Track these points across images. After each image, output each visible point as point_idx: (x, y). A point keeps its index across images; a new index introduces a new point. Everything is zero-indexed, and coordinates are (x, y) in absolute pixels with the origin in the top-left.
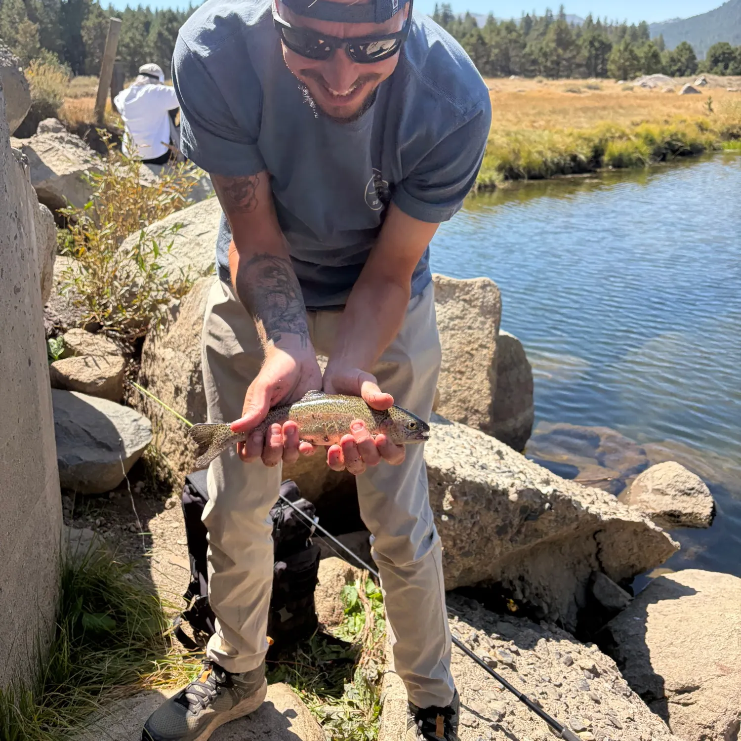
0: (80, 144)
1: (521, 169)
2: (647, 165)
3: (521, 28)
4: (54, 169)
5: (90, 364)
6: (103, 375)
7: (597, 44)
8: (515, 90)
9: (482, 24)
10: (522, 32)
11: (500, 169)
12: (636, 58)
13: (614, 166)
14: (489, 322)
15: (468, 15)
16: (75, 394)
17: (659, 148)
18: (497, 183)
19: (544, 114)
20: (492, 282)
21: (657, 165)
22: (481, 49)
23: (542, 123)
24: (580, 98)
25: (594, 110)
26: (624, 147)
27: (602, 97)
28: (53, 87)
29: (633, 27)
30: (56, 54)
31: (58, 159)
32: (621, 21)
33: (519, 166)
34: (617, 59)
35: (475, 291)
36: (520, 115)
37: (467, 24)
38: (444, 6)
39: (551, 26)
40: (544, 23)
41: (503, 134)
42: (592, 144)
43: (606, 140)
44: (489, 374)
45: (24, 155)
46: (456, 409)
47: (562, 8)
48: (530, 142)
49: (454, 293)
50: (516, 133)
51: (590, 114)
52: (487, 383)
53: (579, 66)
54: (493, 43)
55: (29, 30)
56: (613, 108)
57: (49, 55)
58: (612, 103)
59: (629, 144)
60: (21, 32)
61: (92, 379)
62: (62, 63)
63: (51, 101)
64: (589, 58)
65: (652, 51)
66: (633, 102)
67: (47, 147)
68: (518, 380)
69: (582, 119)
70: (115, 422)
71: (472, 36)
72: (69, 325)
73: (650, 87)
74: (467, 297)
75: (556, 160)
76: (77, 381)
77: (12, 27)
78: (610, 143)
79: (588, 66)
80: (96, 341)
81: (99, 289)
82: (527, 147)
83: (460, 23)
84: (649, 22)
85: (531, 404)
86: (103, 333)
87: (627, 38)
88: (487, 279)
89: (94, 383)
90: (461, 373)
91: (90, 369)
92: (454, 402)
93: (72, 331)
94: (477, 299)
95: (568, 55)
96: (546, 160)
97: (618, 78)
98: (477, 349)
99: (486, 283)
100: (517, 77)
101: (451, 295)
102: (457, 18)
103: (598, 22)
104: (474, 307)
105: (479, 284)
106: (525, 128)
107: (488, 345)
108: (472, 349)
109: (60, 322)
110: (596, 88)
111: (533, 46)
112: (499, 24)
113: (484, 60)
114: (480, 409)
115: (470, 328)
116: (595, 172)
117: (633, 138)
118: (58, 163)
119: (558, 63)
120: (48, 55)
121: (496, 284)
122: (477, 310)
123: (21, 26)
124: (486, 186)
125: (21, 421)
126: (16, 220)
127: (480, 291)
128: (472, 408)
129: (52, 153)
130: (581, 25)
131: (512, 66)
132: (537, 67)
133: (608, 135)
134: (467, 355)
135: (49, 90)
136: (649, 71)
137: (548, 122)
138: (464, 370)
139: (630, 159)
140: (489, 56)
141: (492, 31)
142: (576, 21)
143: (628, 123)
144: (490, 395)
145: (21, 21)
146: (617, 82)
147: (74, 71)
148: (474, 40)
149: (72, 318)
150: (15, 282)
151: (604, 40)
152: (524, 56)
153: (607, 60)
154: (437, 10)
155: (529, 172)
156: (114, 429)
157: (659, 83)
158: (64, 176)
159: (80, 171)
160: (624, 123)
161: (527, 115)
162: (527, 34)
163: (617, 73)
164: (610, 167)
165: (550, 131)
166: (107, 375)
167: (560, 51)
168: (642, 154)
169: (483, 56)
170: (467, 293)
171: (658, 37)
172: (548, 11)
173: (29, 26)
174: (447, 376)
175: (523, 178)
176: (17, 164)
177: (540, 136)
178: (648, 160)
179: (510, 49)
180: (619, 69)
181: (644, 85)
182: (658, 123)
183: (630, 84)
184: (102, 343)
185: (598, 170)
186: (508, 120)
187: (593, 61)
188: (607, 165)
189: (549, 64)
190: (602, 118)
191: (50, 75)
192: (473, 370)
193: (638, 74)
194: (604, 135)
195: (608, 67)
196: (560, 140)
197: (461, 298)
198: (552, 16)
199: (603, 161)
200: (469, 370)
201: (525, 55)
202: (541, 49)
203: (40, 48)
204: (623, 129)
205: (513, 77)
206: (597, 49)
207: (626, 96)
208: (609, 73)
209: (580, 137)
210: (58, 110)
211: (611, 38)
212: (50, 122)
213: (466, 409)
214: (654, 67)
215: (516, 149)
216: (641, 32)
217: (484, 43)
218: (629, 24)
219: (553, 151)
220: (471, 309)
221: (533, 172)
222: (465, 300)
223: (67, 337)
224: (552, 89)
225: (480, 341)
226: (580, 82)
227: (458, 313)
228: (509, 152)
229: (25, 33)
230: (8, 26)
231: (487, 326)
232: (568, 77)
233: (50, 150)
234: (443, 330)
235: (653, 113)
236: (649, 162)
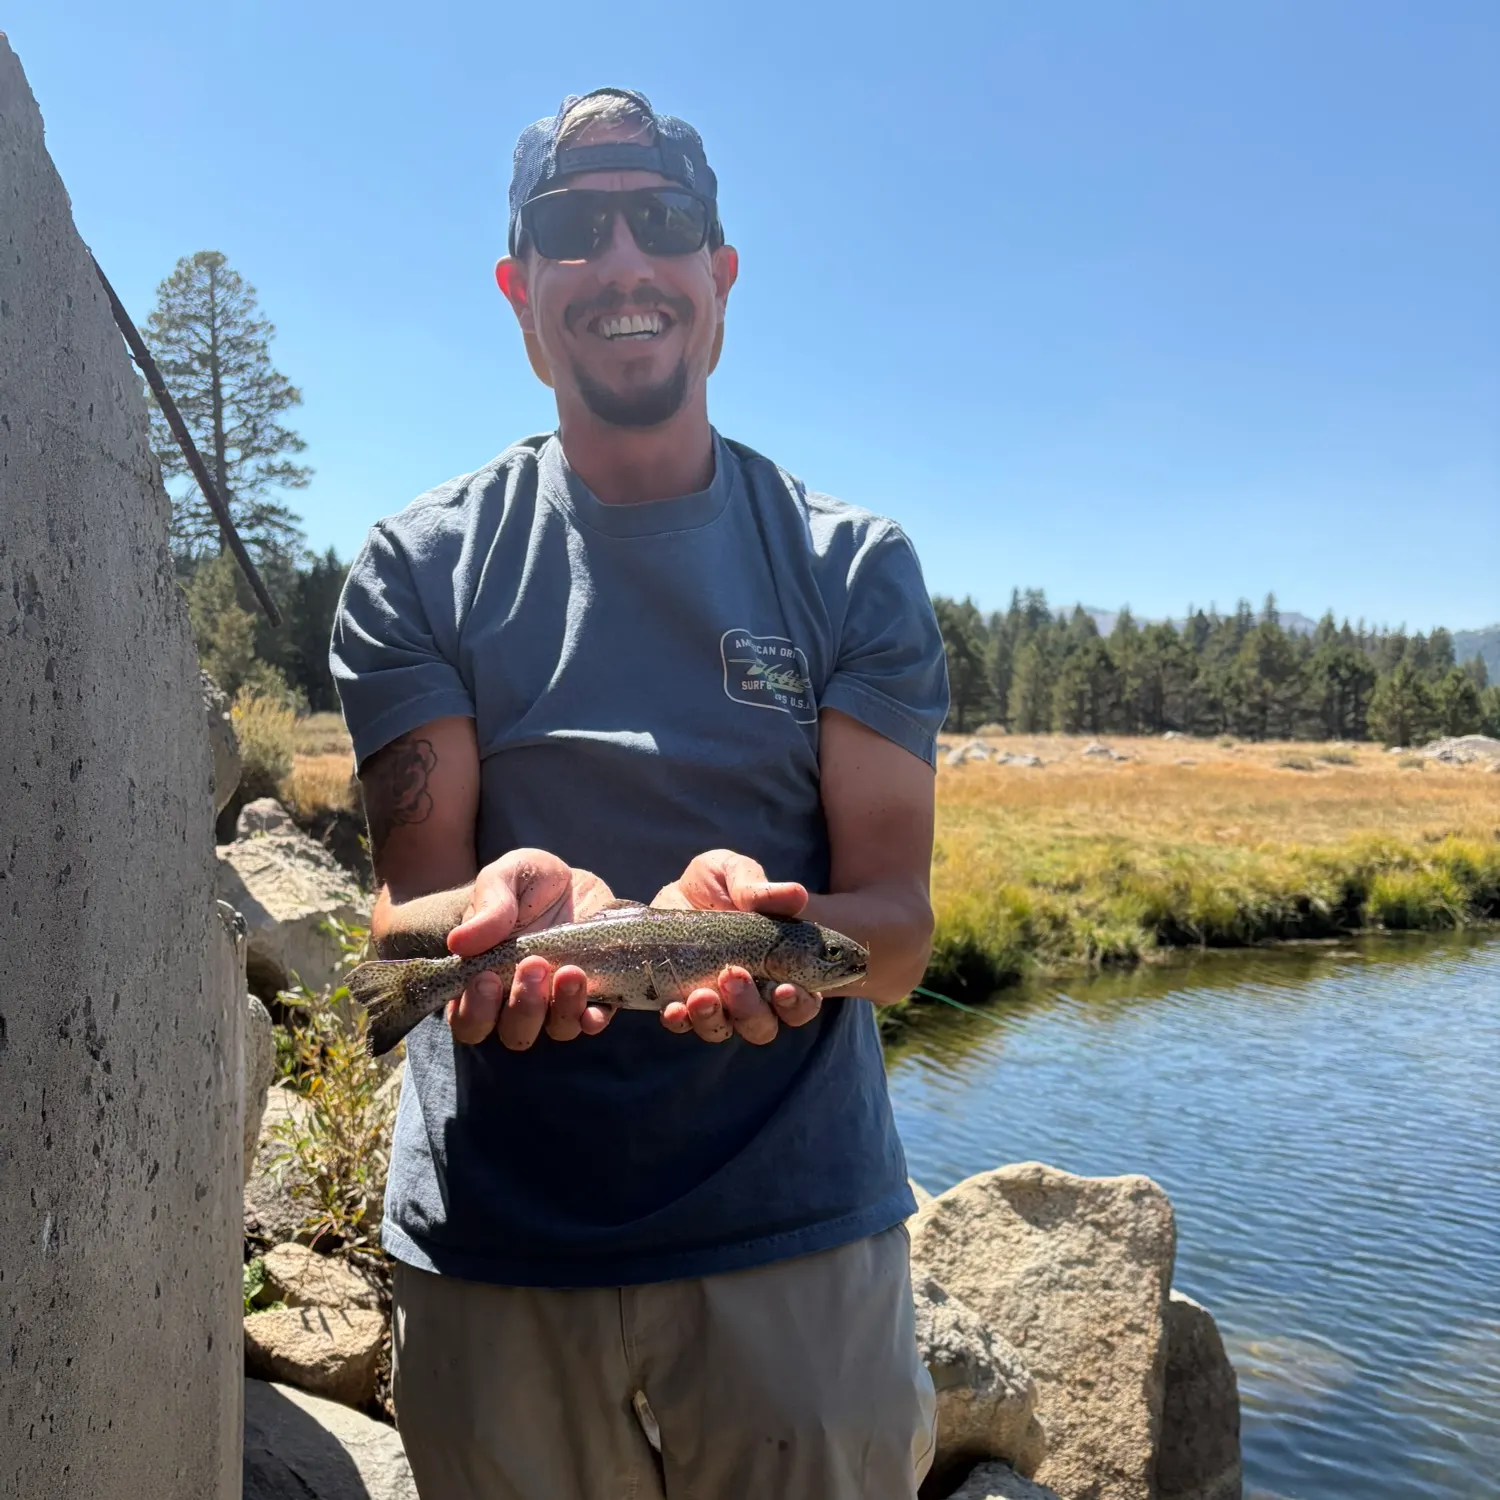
0: (324, 859)
1: (1192, 925)
2: (1460, 925)
3: (1187, 638)
4: (270, 908)
5: (313, 1325)
6: (339, 1350)
7: (1344, 673)
8: (1176, 761)
9: (1106, 629)
10: (1188, 646)
11: (1148, 922)
12: (1427, 702)
13: (1388, 924)
14: (1149, 1274)
15: (1079, 611)
16: (281, 1388)
17: (1485, 889)
18: (1141, 951)
19: (1239, 814)
20: (1156, 1186)
21: (1479, 925)
22: (1104, 677)
23: (1235, 831)
24: (1312, 782)
25: (1344, 807)
26: (1409, 885)
27: (1356, 781)
28: (276, 739)
29: (1419, 639)
30: (281, 671)
31: (279, 889)
32: (1393, 627)
33: (1188, 917)
34: (1386, 702)
35: (1120, 1204)
36: (1188, 814)
37: (1075, 630)
38: (1030, 593)
39: (1249, 636)
40: (1233, 630)
41: (1155, 851)
42: (1340, 877)
43: (1371, 871)
44: (1146, 1391)
45: (238, 914)
46: (1074, 1466)
47: (1271, 599)
48: (1210, 869)
49: (1074, 1208)
50: (1181, 850)
51: (1335, 816)
52: (1142, 1413)
53: (1307, 714)
54: (1130, 667)
55: (236, 625)
56: (1381, 804)
57: (269, 673)
58: (1381, 793)
59: (1420, 880)
60: (222, 628)
61: (317, 1359)
62: (292, 687)
63: (269, 765)
64: (1329, 700)
65: (1461, 688)
66: (1423, 791)
67: (261, 863)
68: (1208, 1403)
69: (1320, 827)
70: (358, 1457)
71: (1086, 652)
72: (276, 1233)
73: (1460, 762)
74: (1101, 1217)
75: (1265, 907)
76: (286, 1360)
77: (206, 619)
78: (1379, 877)
79: (1324, 715)
80: (327, 1272)
81: (342, 1160)
82: (1203, 879)
83: (1063, 626)
84: (1453, 628)
85: (1235, 1459)
86: (343, 1254)
87: (1407, 660)
88: (1144, 1179)
89: (321, 1367)
90: (1087, 1385)
91: (314, 1337)
92: (1069, 1450)
93: (281, 1248)
94: (1123, 1222)
95: (1283, 693)
96: (1246, 906)
97: (1390, 742)
98: (1121, 1334)
99: (1143, 1188)
100: (1179, 735)
101: (1066, 1213)
102: (1055, 615)
103: (1347, 629)
104: (1117, 1239)
105: (1126, 1189)
106: (1201, 842)
107: (1146, 1326)
108: (1111, 1334)
109: (259, 1227)
110: (1343, 761)
111: (1210, 673)
112: (1141, 629)
113: (1111, 699)
114: (1127, 1469)
115: (1106, 1285)
116: (1349, 935)
117: (1428, 867)
118: (279, 896)
119: (1263, 709)
120: (266, 673)
121: (1163, 1191)
122: (1122, 1247)
123: (223, 619)
124: (1118, 957)
125: (182, 1473)
126: (213, 1047)
127: (1130, 1205)
128: (1110, 1464)
129: (268, 876)
130: (1310, 635)
131: (1167, 714)
132: (1219, 716)
133: (1375, 859)
134: (1100, 1346)
135: (268, 743)
136: (1457, 729)
137: (1248, 829)
138: (1092, 1378)
139: (1422, 911)
140: (1120, 692)
141: (1127, 644)
142: (1300, 627)
143: (1417, 835)
144: (1149, 1437)
145: (225, 607)
146: (1386, 749)
147: (311, 701)
148: (1090, 660)
149: (283, 1220)
150: (199, 1177)
151: (1360, 665)
152: (1192, 695)
153: (1366, 705)
154: (1015, 602)
155: (1208, 931)
156: (354, 1473)
157: (1479, 754)
158: (288, 923)
159: (319, 913)
160: (1407, 836)
161: (1204, 813)
162: (1198, 650)
163: (1388, 731)
164: (1381, 927)
165: (1253, 848)
166: (349, 1350)
167: (1268, 685)
168: (1449, 902)
169: (1108, 692)
170: (1102, 1208)
171: (1472, 659)
172: (1241, 605)
173: (239, 618)
174: (1055, 1391)
175: (1198, 942)
176: (224, 935)
177: (1231, 856)
178: (1461, 913)
179: (1165, 680)
180: (1392, 722)
181: (1446, 758)
182: (1481, 837)
183: (1415, 753)
184: (342, 1279)
185: (1355, 932)
186: (1162, 823)
187: (1336, 707)
188: (1374, 921)
189: (1244, 710)
190: (1360, 824)
191: (272, 717)
192: (1113, 1379)
193: (1431, 733)
194: (1367, 859)
195: (1369, 719)
196: (1274, 866)
197: (1089, 1218)
198: (1249, 615)
199: (1364, 913)
200: (1105, 1379)
201: (1195, 691)
202: (1229, 679)
203: (255, 658)
204: (1406, 848)
205: (1169, 734)
206: (1343, 683)
207: (1408, 779)
208: (1371, 731)
209: (1316, 863)
210: (281, 782)
211: (1374, 660)
212: (264, 806)
213: (1097, 1468)
214: (1466, 720)
215: (1182, 881)
216: (1436, 650)
217: (1110, 668)
218: (1410, 633)
219: (1259, 890)
220: (1108, 1244)
221: (1216, 931)
222: (1096, 1224)
223: (273, 1261)
224: (1253, 761)
225: (1129, 1316)
226: (1311, 749)
227: (1080, 1250)
228: (1167, 889)
229: (230, 629)
230: (198, 618)
231: (1144, 1282)
232: (1285, 737)
233: (265, 869)
234: (1049, 1288)
235: (1469, 816)
236: (1463, 919)
